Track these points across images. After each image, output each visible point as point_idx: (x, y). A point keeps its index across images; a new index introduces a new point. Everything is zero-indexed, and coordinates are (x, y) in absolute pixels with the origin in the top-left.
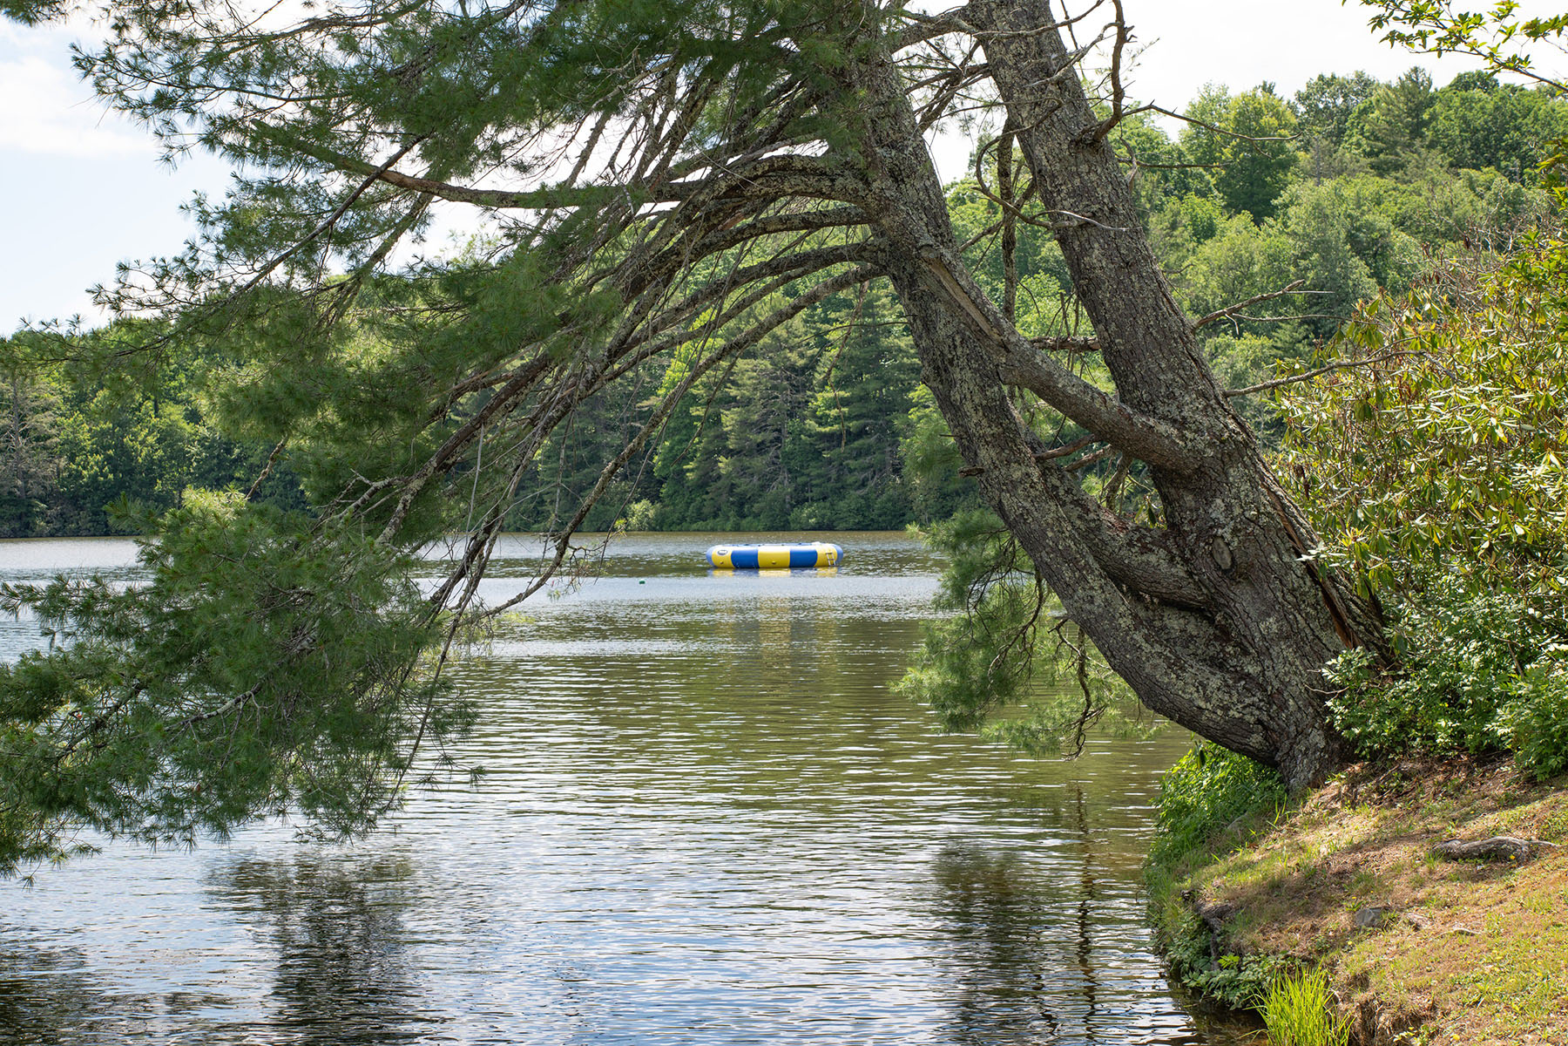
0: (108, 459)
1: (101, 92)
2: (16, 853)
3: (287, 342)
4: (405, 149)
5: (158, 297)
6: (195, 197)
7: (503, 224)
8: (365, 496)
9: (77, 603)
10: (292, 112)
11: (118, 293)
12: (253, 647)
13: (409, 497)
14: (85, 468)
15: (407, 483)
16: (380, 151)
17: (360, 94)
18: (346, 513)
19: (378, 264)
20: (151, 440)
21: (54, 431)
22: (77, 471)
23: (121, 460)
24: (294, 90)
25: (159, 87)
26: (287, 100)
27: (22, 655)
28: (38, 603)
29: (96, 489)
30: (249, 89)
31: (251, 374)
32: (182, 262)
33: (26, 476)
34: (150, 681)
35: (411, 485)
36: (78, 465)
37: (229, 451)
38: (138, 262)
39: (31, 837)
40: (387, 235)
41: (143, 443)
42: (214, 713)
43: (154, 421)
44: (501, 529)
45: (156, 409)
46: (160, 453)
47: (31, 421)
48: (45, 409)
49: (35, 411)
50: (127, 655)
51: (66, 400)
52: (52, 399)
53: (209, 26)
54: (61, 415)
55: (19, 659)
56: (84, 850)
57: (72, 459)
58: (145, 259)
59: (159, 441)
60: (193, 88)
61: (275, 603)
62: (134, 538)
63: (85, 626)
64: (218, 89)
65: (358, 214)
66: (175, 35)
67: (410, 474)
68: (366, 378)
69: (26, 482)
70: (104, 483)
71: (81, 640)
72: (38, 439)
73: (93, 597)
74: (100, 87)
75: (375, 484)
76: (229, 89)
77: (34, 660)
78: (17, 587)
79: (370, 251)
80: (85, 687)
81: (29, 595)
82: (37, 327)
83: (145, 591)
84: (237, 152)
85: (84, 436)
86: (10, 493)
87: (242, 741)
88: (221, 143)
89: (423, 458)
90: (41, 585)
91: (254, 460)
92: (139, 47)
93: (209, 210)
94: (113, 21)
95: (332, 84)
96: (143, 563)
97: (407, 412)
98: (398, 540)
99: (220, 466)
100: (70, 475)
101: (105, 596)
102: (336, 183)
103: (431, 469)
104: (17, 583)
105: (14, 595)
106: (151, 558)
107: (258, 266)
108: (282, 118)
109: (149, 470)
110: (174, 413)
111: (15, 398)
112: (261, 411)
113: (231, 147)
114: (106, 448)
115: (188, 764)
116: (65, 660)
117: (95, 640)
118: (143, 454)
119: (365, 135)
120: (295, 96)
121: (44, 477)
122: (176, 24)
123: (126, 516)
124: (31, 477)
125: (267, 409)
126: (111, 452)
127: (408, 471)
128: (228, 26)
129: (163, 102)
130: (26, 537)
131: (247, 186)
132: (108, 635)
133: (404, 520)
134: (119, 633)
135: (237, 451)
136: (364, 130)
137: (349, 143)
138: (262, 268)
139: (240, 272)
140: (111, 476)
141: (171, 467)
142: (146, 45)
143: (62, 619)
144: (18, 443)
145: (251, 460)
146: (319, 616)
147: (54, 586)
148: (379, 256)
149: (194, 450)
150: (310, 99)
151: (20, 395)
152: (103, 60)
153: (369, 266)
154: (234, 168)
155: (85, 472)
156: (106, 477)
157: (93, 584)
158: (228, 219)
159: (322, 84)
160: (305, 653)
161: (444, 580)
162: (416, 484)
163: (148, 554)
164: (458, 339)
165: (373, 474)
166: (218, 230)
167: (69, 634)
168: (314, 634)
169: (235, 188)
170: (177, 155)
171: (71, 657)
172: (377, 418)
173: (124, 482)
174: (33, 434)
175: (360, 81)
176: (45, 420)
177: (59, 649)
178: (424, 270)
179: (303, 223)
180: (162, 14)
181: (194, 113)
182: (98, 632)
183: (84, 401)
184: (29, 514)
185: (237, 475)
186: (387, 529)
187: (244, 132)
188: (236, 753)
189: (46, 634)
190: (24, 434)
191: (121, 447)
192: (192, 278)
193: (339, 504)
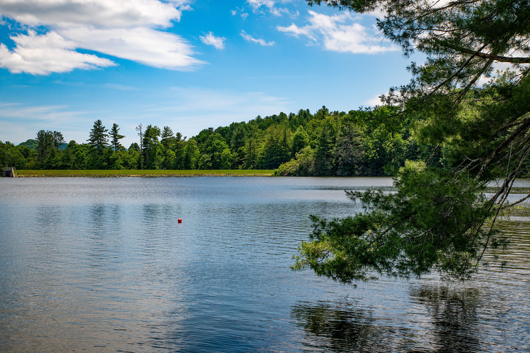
0: (377, 151)
1: (386, 34)
2: (352, 277)
3: (443, 112)
4: (485, 45)
5: (401, 98)
6: (412, 64)
7: (522, 69)
8: (470, 165)
9: (374, 198)
10: (447, 35)
11: (389, 97)
12: (431, 215)
13: (485, 165)
14: (370, 154)
15: (484, 160)
16: (476, 46)
17: (471, 28)
18: (463, 170)
19: (472, 85)
20: (391, 145)
21: (361, 143)
22: (367, 155)
23: (381, 151)
24: (448, 28)
25: (404, 30)
26: (446, 31)
27: (356, 214)
28: (362, 198)
29: (373, 161)
30: (434, 29)
31: (428, 122)
32: (410, 87)
33: (352, 157)
34: (396, 224)
35: (486, 161)
36: (368, 153)
37: (416, 149)
38: (396, 87)
39: (357, 273)
40: (476, 74)
41: (388, 146)
42: (418, 236)
43: (392, 139)
44: (516, 177)
45: (393, 135)
46: (394, 150)
47: (354, 139)
48: (358, 135)
49: (355, 136)
50: (389, 216)
51: (365, 132)
52: (360, 132)
53: (418, 8)
54: (363, 137)
55: (355, 215)
56: (373, 278)
57: (366, 151)
58: (399, 86)
59: (394, 146)
60: (415, 30)
61: (438, 201)
62: (392, 177)
63: (376, 205)
64: (423, 29)
65: (466, 68)
66: (407, 12)
67: (486, 157)
68: (470, 124)
69: (352, 159)
70: (376, 159)
71: (374, 210)
72: (356, 145)
73: (379, 196)
74: (386, 32)
75: (473, 161)
76: (427, 29)
77: (360, 216)
78: (355, 192)
79: (470, 80)
80: (375, 225)
81: (359, 195)
82: (364, 109)
83: (396, 195)
84: (429, 50)
85: (370, 144)
86: (347, 162)
87: (428, 246)
88: (423, 47)
89: (490, 151)
90: (363, 192)
91: (424, 152)
92: (395, 17)
93: (416, 68)
94: (387, 9)
95: (461, 25)
96: (395, 186)
97: (485, 136)
98: (480, 180)
99: (413, 154)
100: (365, 157)
101: (383, 196)
102: (459, 58)
103: (493, 156)
104: (355, 191)
105: (354, 195)
106: (397, 184)
107: (434, 87)
108: (444, 37)
109: (390, 155)
110: (399, 136)
111: (349, 132)
112: (435, 135)
113: (427, 48)
114: (377, 148)
115: (410, 253)
116: (369, 216)
117: (379, 210)
118: (388, 150)
119: (472, 41)
120: (449, 30)
121: (358, 157)
122: (408, 9)
123: (390, 170)
124: (354, 157)
125: (437, 134)
126: (378, 149)
127: (484, 156)
128: (424, 7)
129: (405, 35)
130: (352, 176)
131: (431, 61)
132: (383, 209)
133: (483, 173)
134: (387, 208)
135: (419, 149)
136: (472, 39)
137: (467, 44)
138: (436, 87)
139: (428, 89)
140: (378, 157)
141: (397, 154)
142: (398, 16)
143: (369, 203)
144: (350, 147)
145: (423, 152)
146: (454, 205)
147: (366, 192)
148: (473, 82)
149: (405, 149)
150: (454, 30)
151: (351, 131)
152: (387, 23)
153: (469, 86)
154: (428, 56)
155: (370, 156)
156: (376, 157)
157: (379, 192)
158: (423, 71)
159: (458, 25)
160: (448, 218)
161: (495, 194)
162: (488, 161)
163: (396, 183)
164: (504, 110)
165: (472, 157)
166: (419, 75)
167: (371, 208)
168: (451, 211)
169: (428, 62)
170: (410, 53)
171: (371, 216)
172: (474, 138)
173: (382, 159)
174: (354, 143)
175: (471, 23)
176: (358, 139)
177: (367, 213)
178: (493, 87)
179: (447, 71)
180: (403, 6)
181: (415, 38)
182: (380, 208)
183: (370, 133)
184: (353, 169)
185: (418, 157)
186: (477, 176)
187: (431, 43)
188: (425, 250)
189: (364, 208)
190: (352, 144)
191: (381, 148)
192: (413, 92)
193: (460, 167)
